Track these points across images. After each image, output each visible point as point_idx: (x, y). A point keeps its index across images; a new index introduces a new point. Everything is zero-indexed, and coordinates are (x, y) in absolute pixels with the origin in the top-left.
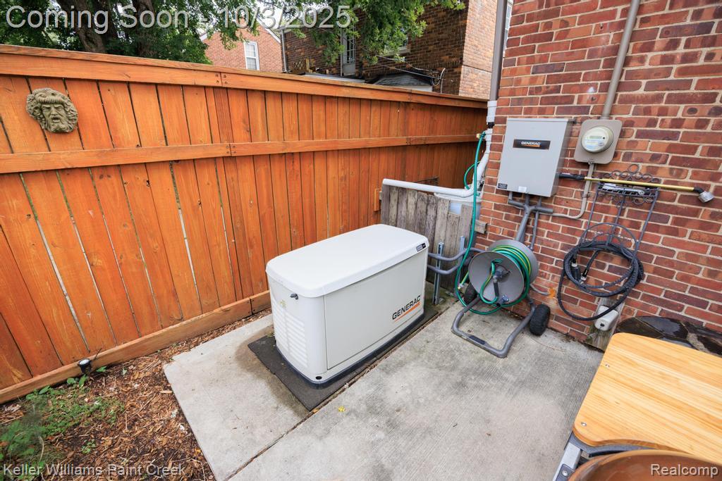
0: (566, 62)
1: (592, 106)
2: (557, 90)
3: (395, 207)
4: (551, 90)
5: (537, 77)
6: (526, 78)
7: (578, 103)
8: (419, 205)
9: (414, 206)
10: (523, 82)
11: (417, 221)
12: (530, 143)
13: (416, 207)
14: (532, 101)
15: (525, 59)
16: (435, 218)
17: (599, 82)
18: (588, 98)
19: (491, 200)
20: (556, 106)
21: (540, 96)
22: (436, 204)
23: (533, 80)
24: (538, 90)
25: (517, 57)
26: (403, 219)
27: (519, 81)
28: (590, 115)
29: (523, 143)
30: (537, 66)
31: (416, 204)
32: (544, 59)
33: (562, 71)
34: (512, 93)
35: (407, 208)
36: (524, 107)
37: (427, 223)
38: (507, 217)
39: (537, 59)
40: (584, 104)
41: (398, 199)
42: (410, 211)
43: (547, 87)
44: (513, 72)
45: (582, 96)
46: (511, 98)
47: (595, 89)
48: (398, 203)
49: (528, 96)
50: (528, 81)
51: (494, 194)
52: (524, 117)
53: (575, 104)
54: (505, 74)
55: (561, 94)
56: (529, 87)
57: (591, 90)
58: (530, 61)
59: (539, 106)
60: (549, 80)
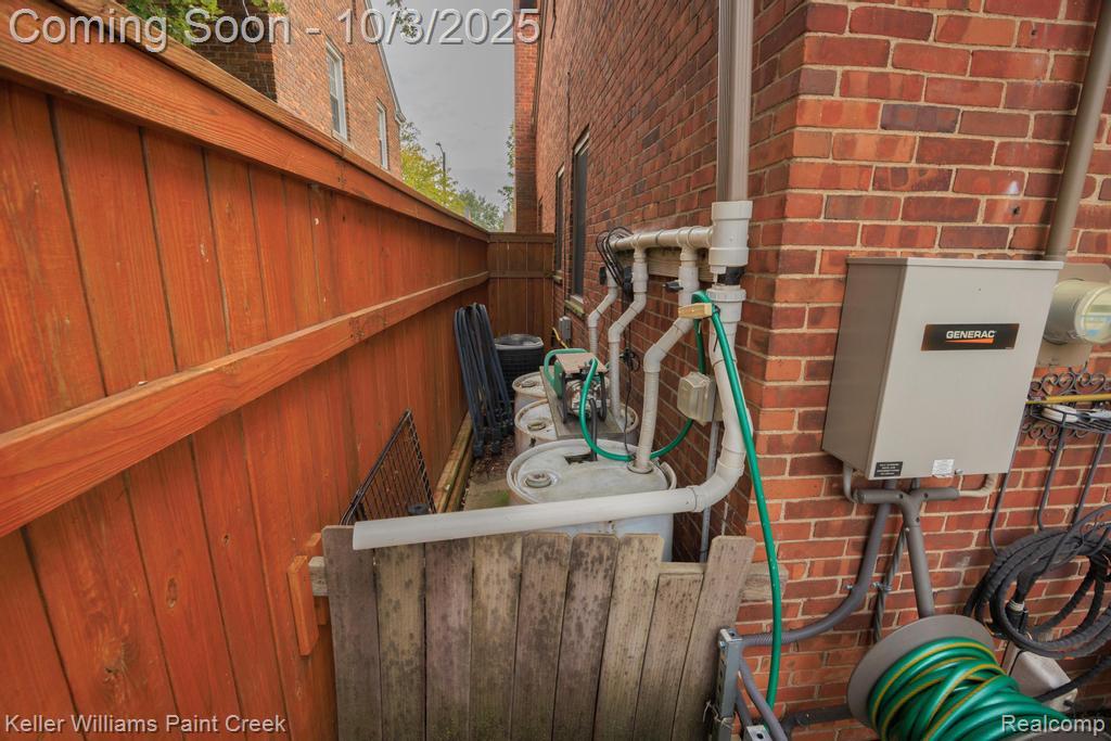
0: (962, 108)
1: (1012, 228)
2: (942, 181)
3: (410, 609)
4: (930, 182)
5: (894, 141)
6: (868, 137)
7: (985, 221)
8: (532, 576)
9: (509, 587)
10: (860, 149)
11: (527, 629)
12: (969, 334)
13: (520, 587)
14: (881, 208)
15: (865, 79)
16: (608, 603)
17: (1026, 171)
18: (1007, 205)
19: (778, 496)
20: (940, 226)
21: (902, 196)
22: (613, 557)
23: (886, 148)
24: (898, 178)
25: (839, 70)
26: (455, 639)
27: (847, 146)
28: (1007, 251)
29: (951, 335)
30: (894, 106)
31: (519, 579)
32: (910, 89)
33: (951, 130)
34: (831, 178)
35: (473, 595)
36: (861, 223)
37: (573, 625)
38: (822, 530)
39: (895, 84)
40: (998, 224)
41: (424, 575)
42: (492, 605)
43: (922, 172)
44: (832, 114)
45: (996, 201)
46: (825, 193)
47: (1020, 187)
48: (424, 589)
49: (871, 192)
50: (872, 150)
51: (786, 476)
52: (937, 255)
53: (979, 222)
54: (807, 118)
55: (949, 194)
56: (875, 165)
57: (1013, 187)
58: (878, 87)
59: (899, 222)
60: (926, 151)
